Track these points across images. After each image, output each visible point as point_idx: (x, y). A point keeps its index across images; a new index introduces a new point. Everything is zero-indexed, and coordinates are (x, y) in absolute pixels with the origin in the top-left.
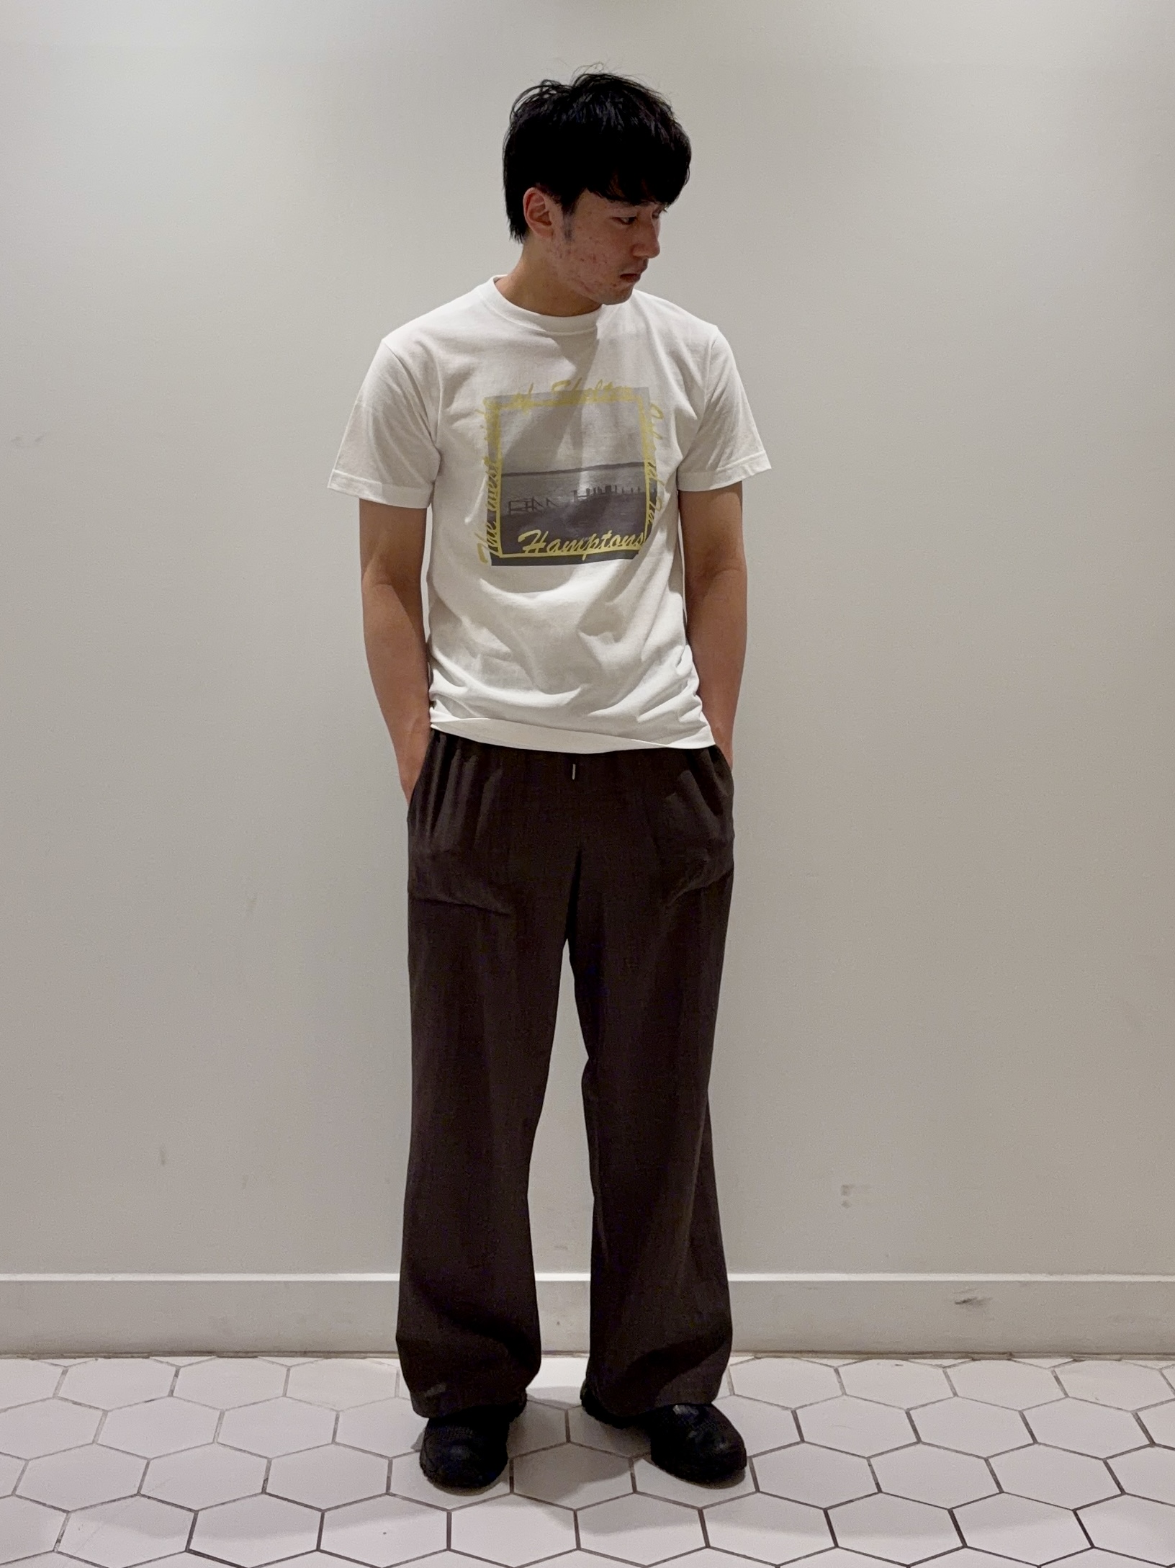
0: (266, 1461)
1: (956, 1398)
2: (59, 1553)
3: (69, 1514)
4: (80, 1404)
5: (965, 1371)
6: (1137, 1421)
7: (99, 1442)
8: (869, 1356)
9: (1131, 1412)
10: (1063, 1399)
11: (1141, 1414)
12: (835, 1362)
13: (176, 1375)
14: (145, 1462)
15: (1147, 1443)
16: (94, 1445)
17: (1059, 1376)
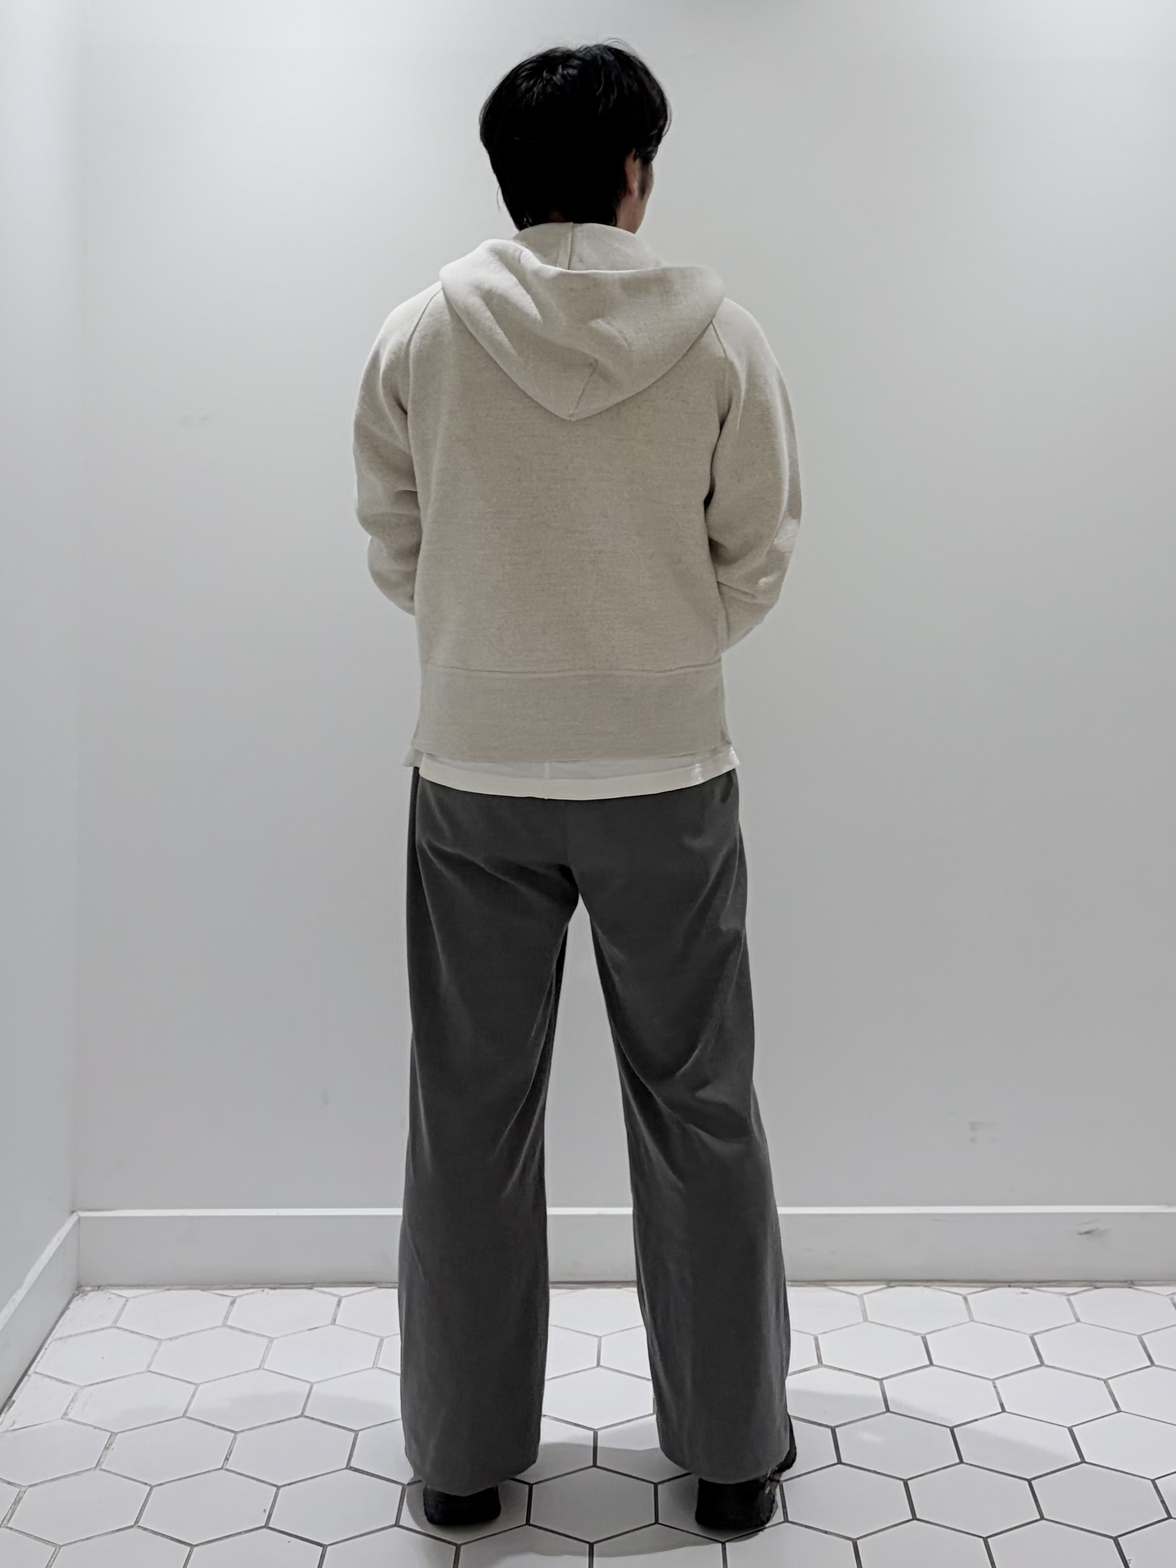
1: (1079, 1324)
2: (227, 1470)
3: (237, 1435)
4: (247, 1332)
5: (1087, 1300)
7: (267, 1367)
8: (998, 1284)
12: (964, 1291)
13: (339, 1305)
14: (308, 1386)
16: (261, 1371)
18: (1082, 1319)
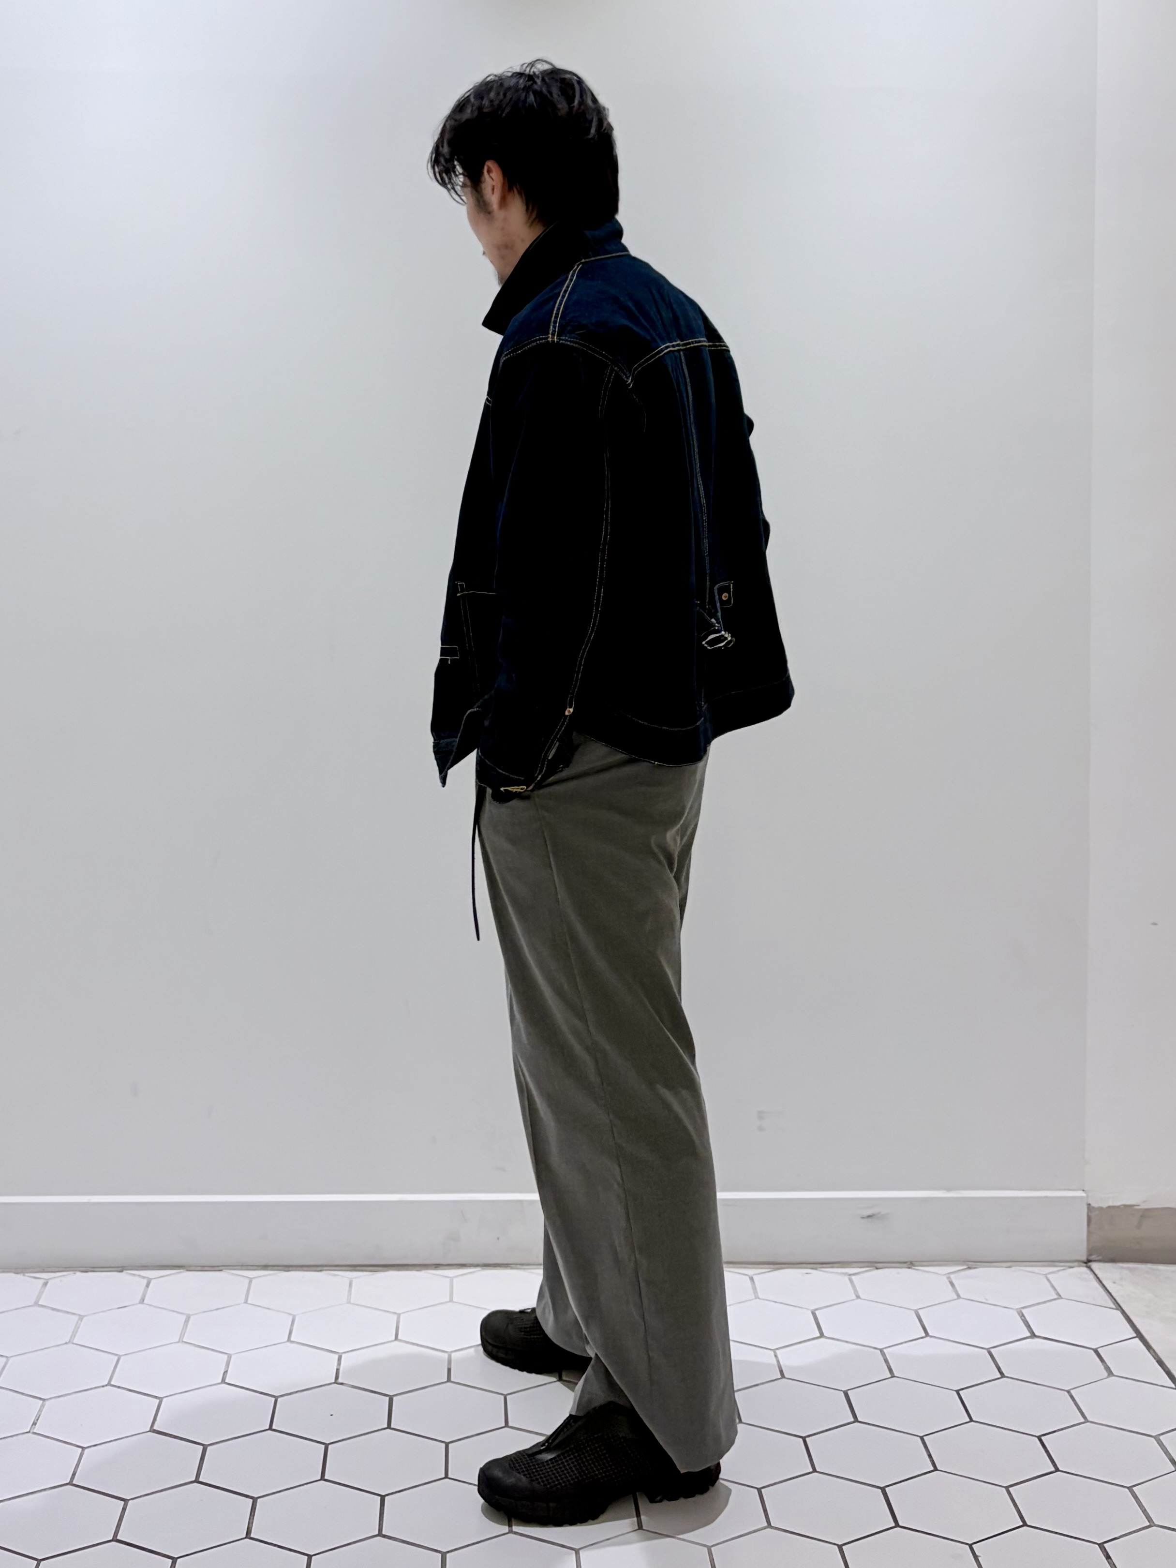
0: (226, 1356)
1: (859, 1300)
2: (35, 1433)
3: (44, 1403)
4: (58, 1310)
5: (867, 1279)
6: (1021, 1317)
7: (75, 1342)
8: (783, 1266)
9: (1017, 1309)
10: (955, 1299)
11: (1024, 1311)
12: (751, 1272)
13: (148, 1286)
14: (116, 1358)
15: (1029, 1334)
16: (70, 1345)
17: (954, 1282)
18: (861, 1296)
